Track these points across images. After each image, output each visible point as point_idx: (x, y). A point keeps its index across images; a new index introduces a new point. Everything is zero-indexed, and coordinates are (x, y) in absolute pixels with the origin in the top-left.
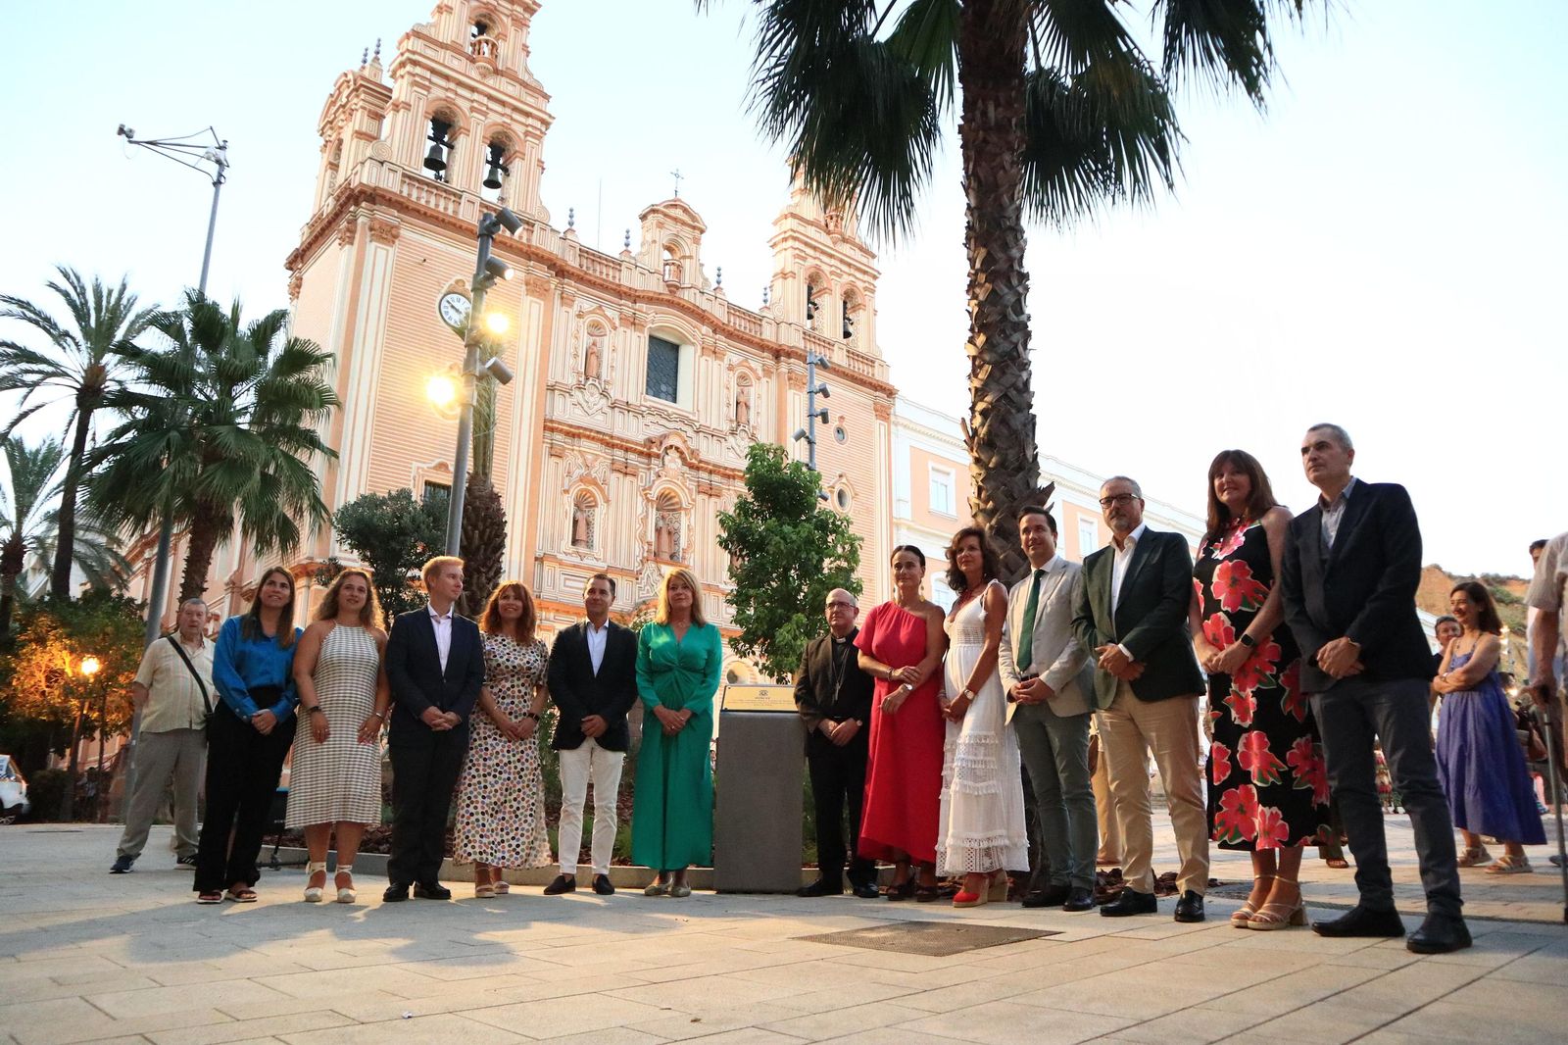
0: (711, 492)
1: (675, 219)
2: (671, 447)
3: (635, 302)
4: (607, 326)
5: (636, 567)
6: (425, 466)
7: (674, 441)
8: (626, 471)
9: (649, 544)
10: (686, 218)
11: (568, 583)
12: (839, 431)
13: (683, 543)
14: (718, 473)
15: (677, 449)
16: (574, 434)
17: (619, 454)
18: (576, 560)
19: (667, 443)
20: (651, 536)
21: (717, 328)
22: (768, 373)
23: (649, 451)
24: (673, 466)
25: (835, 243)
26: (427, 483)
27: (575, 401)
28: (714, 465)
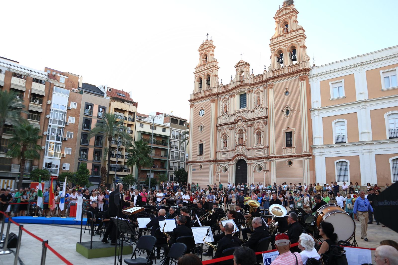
0: (250, 126)
1: (239, 66)
2: (239, 119)
3: (232, 91)
4: (227, 100)
5: (234, 148)
6: (199, 142)
7: (240, 118)
8: (231, 129)
9: (237, 143)
10: (243, 64)
11: (223, 155)
12: (287, 92)
13: (244, 140)
14: (251, 121)
15: (240, 119)
16: (221, 125)
17: (230, 126)
18: (224, 150)
19: (238, 119)
20: (237, 141)
21: (250, 85)
22: (265, 88)
23: (235, 123)
24: (240, 124)
25: (285, 37)
26: (200, 144)
27: (222, 118)
28: (249, 119)
